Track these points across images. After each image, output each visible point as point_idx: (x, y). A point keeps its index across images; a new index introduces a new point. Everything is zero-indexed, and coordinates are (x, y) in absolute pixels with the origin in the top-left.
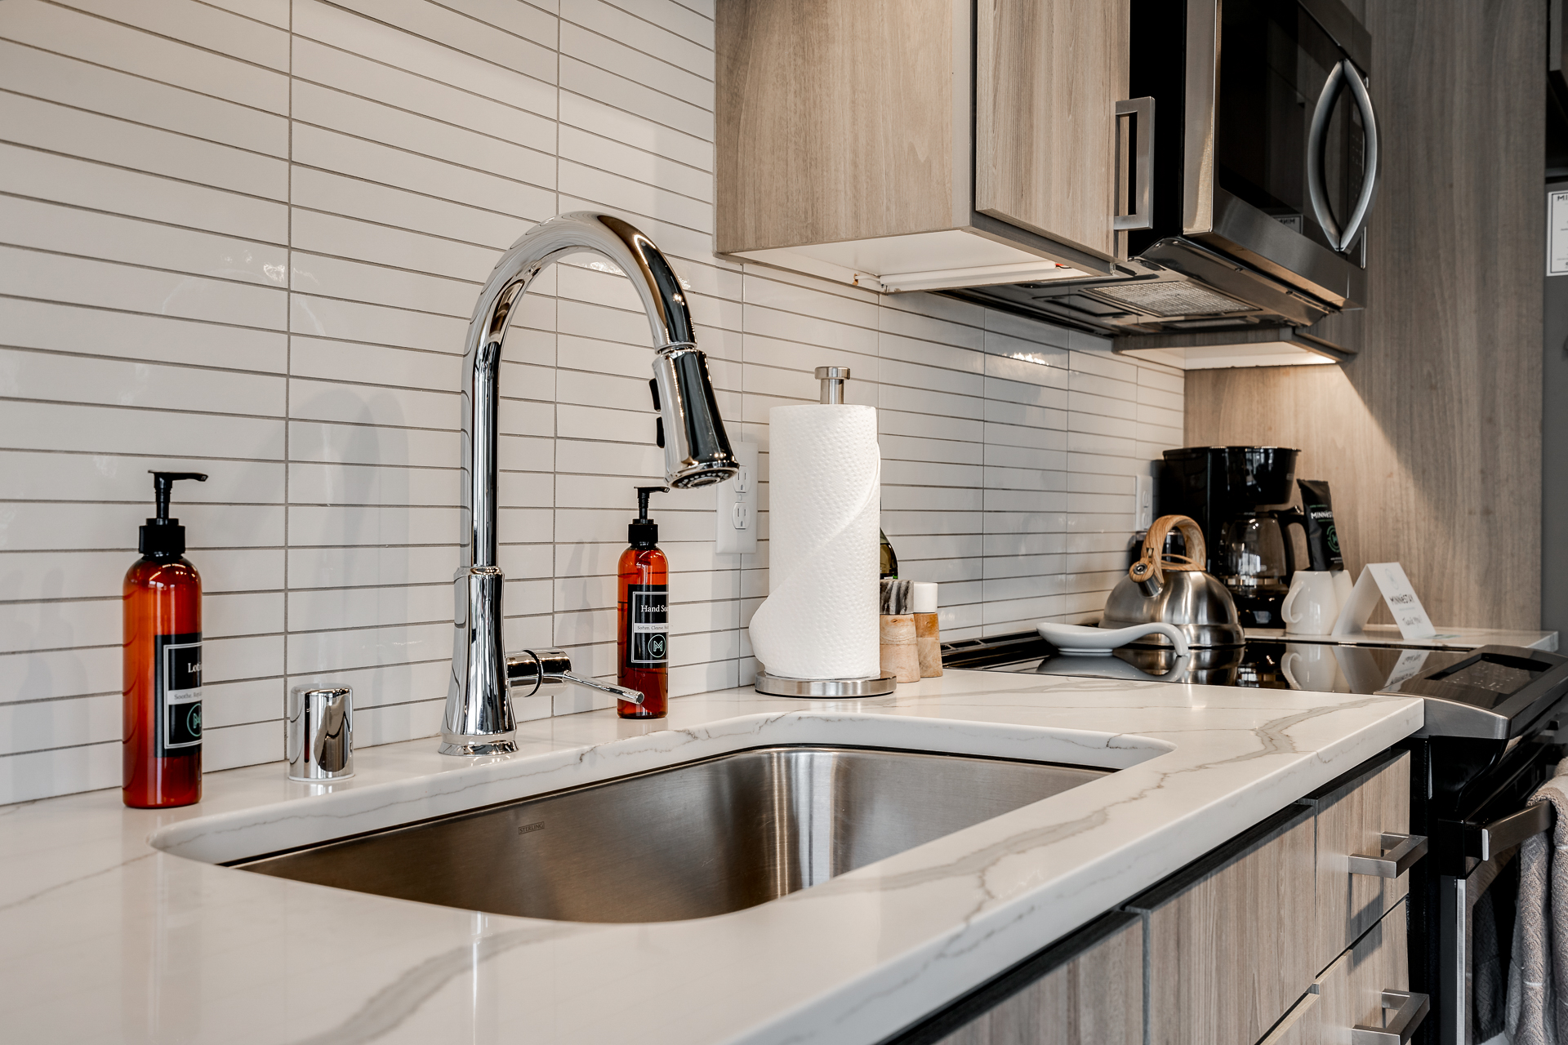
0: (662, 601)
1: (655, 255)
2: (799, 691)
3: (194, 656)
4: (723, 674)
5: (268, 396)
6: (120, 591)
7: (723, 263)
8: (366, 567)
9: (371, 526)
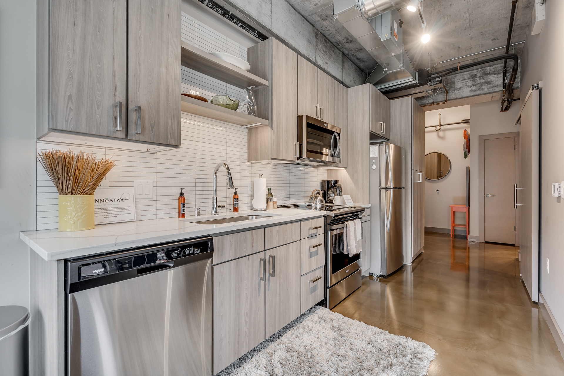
0: (238, 200)
1: (228, 168)
2: (257, 210)
3: (184, 205)
4: (249, 208)
5: (194, 180)
6: (178, 199)
7: (249, 162)
8: (204, 196)
9: (205, 193)
